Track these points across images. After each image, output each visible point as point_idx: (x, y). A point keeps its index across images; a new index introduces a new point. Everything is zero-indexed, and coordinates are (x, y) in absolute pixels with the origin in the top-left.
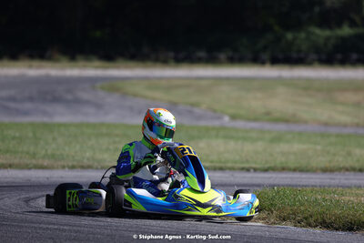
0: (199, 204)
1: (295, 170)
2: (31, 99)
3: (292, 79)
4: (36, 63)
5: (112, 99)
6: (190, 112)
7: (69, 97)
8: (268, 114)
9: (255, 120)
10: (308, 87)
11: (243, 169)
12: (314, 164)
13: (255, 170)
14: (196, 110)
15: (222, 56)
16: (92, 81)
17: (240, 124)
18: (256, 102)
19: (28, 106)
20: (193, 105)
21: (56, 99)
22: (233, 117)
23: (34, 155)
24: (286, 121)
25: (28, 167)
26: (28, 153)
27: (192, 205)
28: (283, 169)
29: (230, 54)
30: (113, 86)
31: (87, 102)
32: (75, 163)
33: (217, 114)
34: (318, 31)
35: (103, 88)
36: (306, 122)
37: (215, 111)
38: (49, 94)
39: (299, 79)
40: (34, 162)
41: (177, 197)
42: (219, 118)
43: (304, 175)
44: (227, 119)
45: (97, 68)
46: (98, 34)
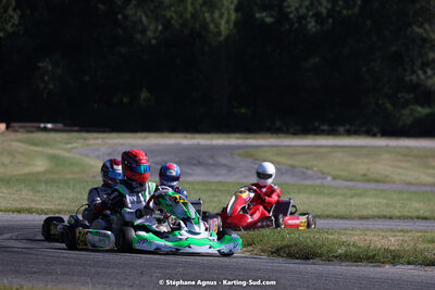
3: (398, 147)
4: (189, 135)
5: (244, 163)
6: (304, 173)
7: (211, 161)
8: (365, 175)
9: (351, 180)
10: (407, 154)
12: (355, 214)
15: (341, 129)
16: (232, 148)
18: (361, 167)
20: (307, 168)
21: (199, 164)
22: (334, 178)
24: (377, 181)
28: (328, 217)
29: (348, 127)
30: (247, 153)
31: (224, 166)
33: (323, 175)
35: (239, 155)
37: (323, 173)
38: (196, 159)
44: (329, 178)
45: (238, 138)
46: (243, 111)
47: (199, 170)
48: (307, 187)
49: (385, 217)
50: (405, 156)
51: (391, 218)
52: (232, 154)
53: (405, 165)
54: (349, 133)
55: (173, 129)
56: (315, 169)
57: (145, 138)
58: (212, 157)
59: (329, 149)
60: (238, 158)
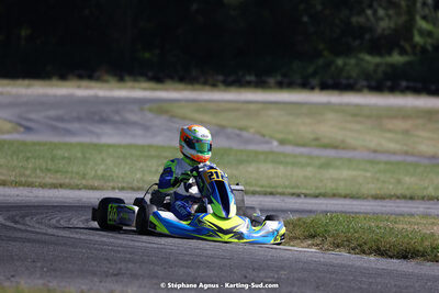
0: (221, 230)
1: (345, 197)
2: (79, 119)
3: (340, 105)
4: (85, 83)
5: (160, 121)
6: (239, 135)
7: (117, 118)
8: (317, 139)
9: (304, 145)
10: (357, 113)
11: (293, 194)
12: (364, 190)
13: (306, 196)
14: (245, 134)
15: (272, 81)
16: (141, 102)
17: (288, 149)
18: (305, 128)
19: (75, 126)
20: (241, 129)
21: (104, 120)
22: (282, 142)
23: (84, 176)
25: (78, 188)
26: (78, 173)
27: (213, 231)
28: (334, 196)
29: (279, 78)
30: (161, 108)
31: (135, 124)
32: (125, 185)
33: (265, 139)
34: (368, 58)
35: (151, 110)
36: (354, 149)
37: (264, 136)
38: (97, 115)
39: (348, 105)
40: (84, 182)
41: (200, 222)
42: (267, 143)
43: (355, 202)
44: (275, 143)
45: (145, 89)
46: (147, 55)
47: (107, 129)
48: (257, 153)
49: (404, 197)
50: (355, 115)
51: (412, 198)
52: (142, 110)
53: (357, 127)
54: (281, 85)
55: (63, 77)
56: (252, 130)
57: (29, 86)
58: (117, 112)
59: (260, 106)
60: (150, 115)
